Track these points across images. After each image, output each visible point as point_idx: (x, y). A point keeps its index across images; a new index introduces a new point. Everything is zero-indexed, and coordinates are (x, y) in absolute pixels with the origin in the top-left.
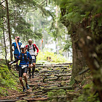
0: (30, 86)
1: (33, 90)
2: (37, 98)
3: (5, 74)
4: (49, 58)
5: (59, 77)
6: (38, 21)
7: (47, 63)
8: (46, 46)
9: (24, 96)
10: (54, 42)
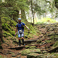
0: (42, 33)
1: (43, 35)
2: (46, 39)
3: (31, 29)
4: (49, 21)
5: (54, 29)
6: (43, 5)
7: (48, 23)
8: (47, 15)
9: (40, 38)
10: (50, 13)
